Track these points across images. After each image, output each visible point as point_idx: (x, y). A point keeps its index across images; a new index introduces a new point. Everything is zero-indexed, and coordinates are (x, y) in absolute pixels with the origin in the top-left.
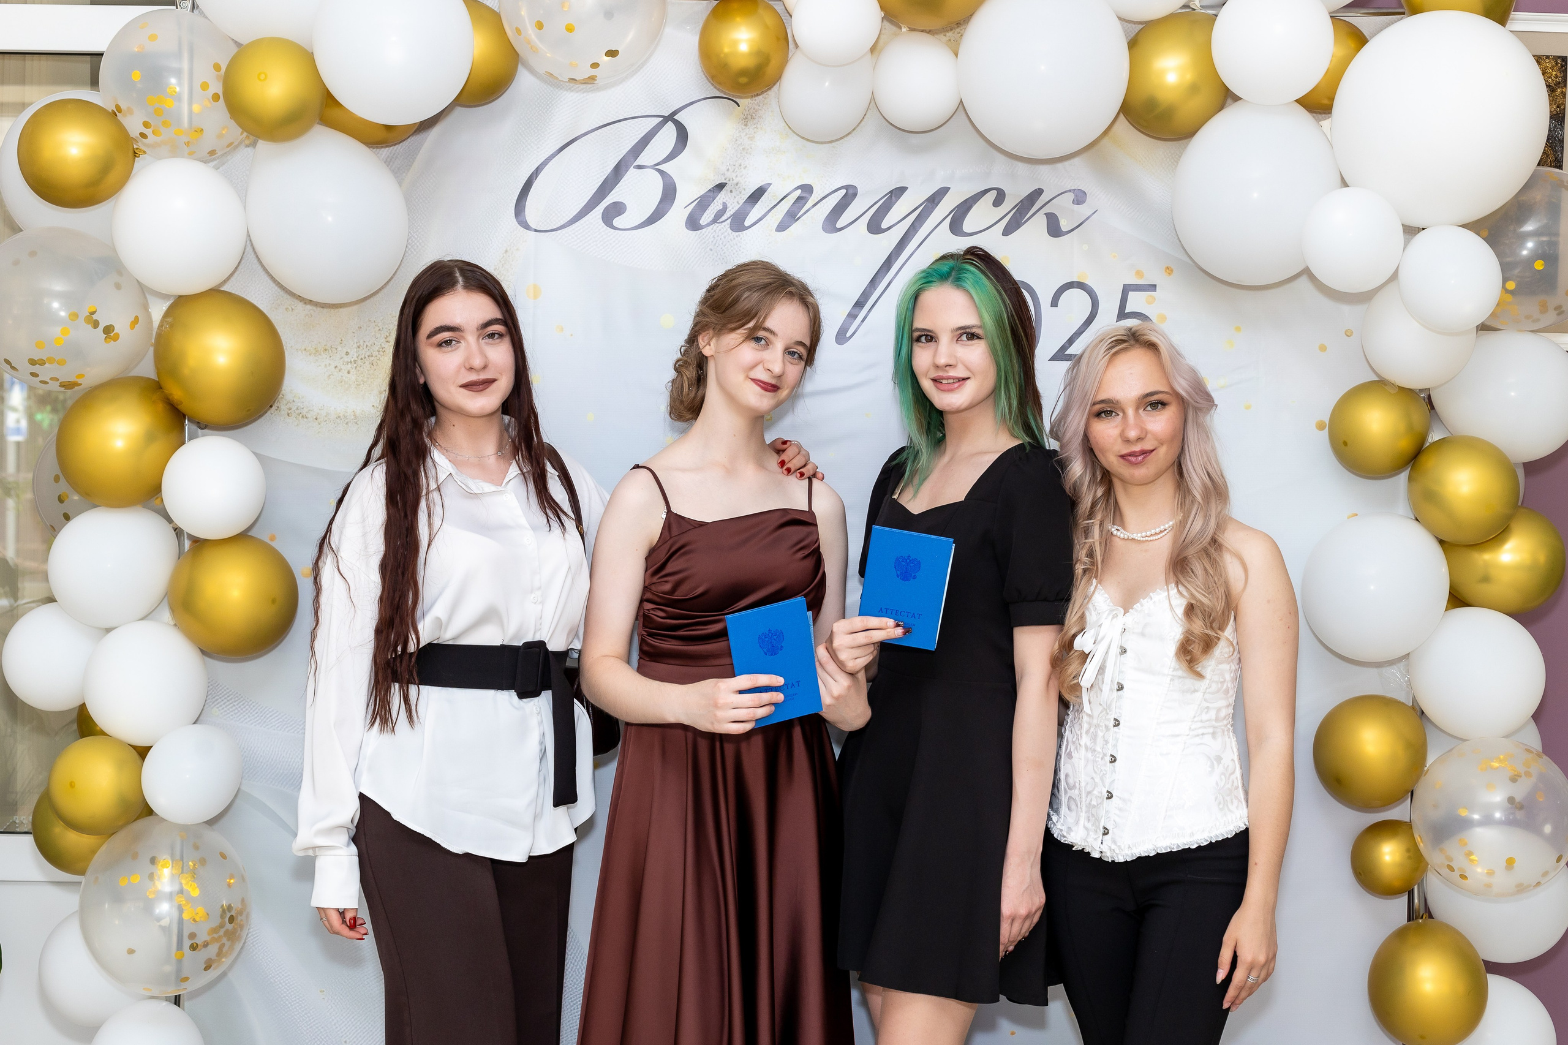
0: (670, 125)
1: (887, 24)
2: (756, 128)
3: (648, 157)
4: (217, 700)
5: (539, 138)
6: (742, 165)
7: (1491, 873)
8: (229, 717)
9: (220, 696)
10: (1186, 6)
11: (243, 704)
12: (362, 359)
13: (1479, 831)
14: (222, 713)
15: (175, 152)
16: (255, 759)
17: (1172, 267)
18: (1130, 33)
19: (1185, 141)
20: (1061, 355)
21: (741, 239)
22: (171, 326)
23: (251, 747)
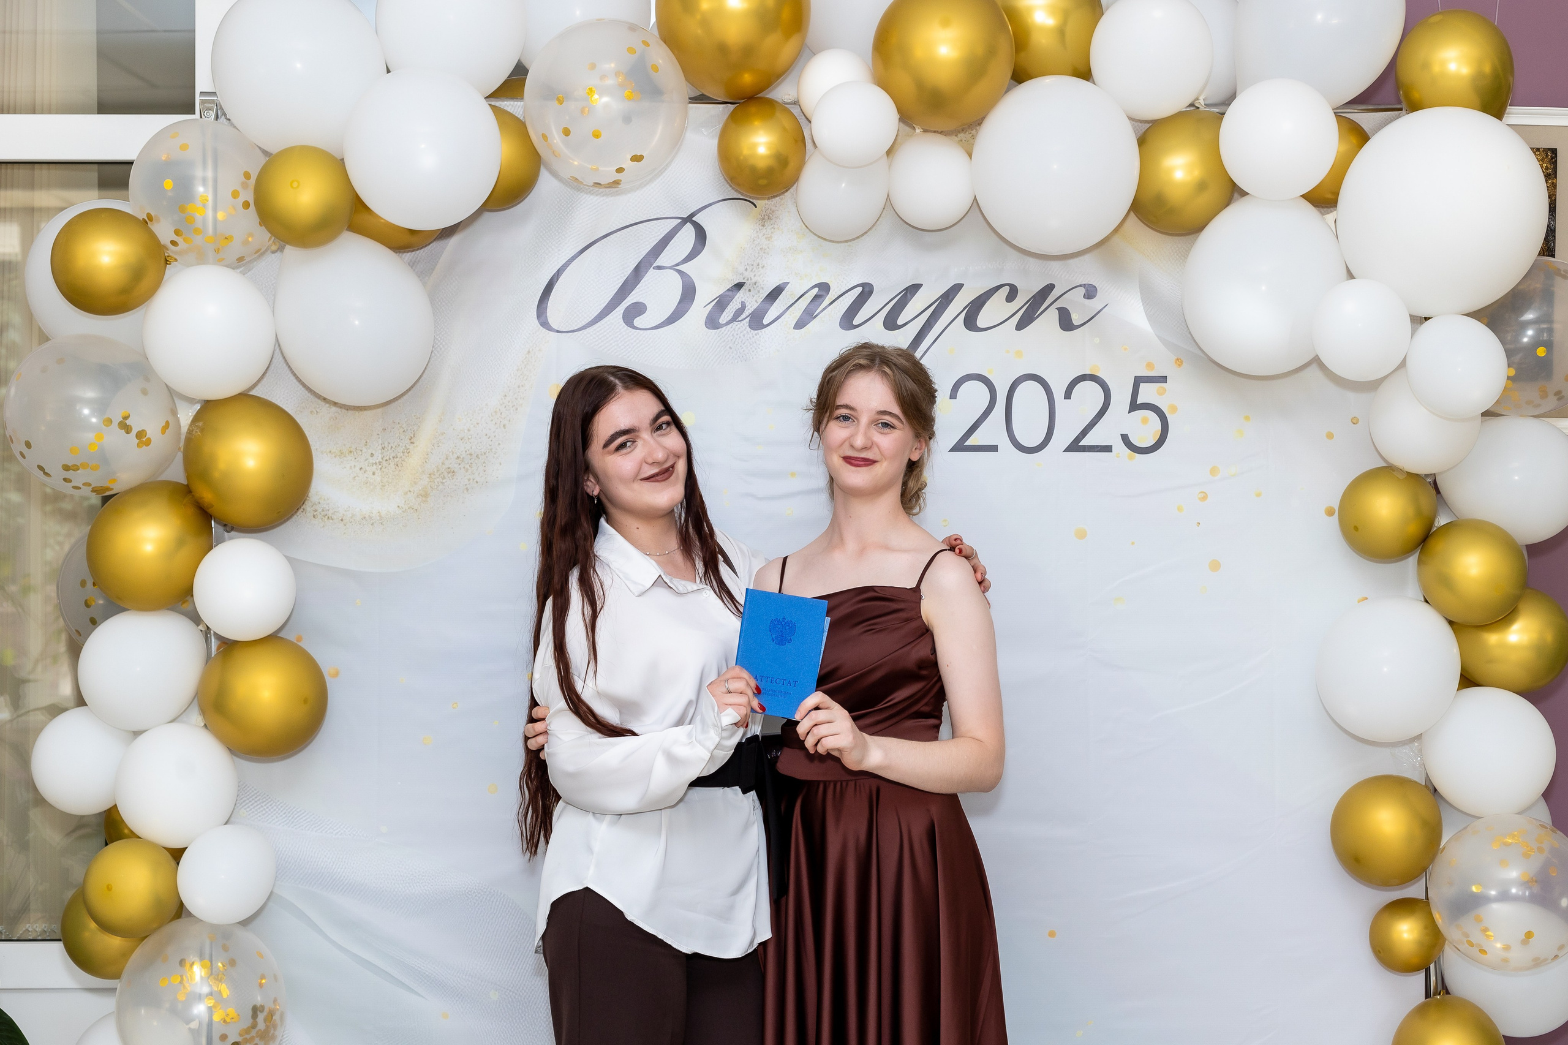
0: (689, 225)
1: (901, 123)
2: (774, 228)
3: (668, 257)
4: (244, 801)
5: (560, 241)
6: (760, 265)
7: (1507, 948)
8: (257, 818)
9: (248, 797)
10: (1192, 105)
11: (272, 804)
12: (386, 460)
13: (1495, 906)
14: (249, 814)
15: (201, 259)
16: (283, 859)
17: (1183, 358)
18: (1137, 132)
19: (1193, 236)
20: (1075, 446)
21: (760, 337)
22: (202, 430)
23: (279, 848)
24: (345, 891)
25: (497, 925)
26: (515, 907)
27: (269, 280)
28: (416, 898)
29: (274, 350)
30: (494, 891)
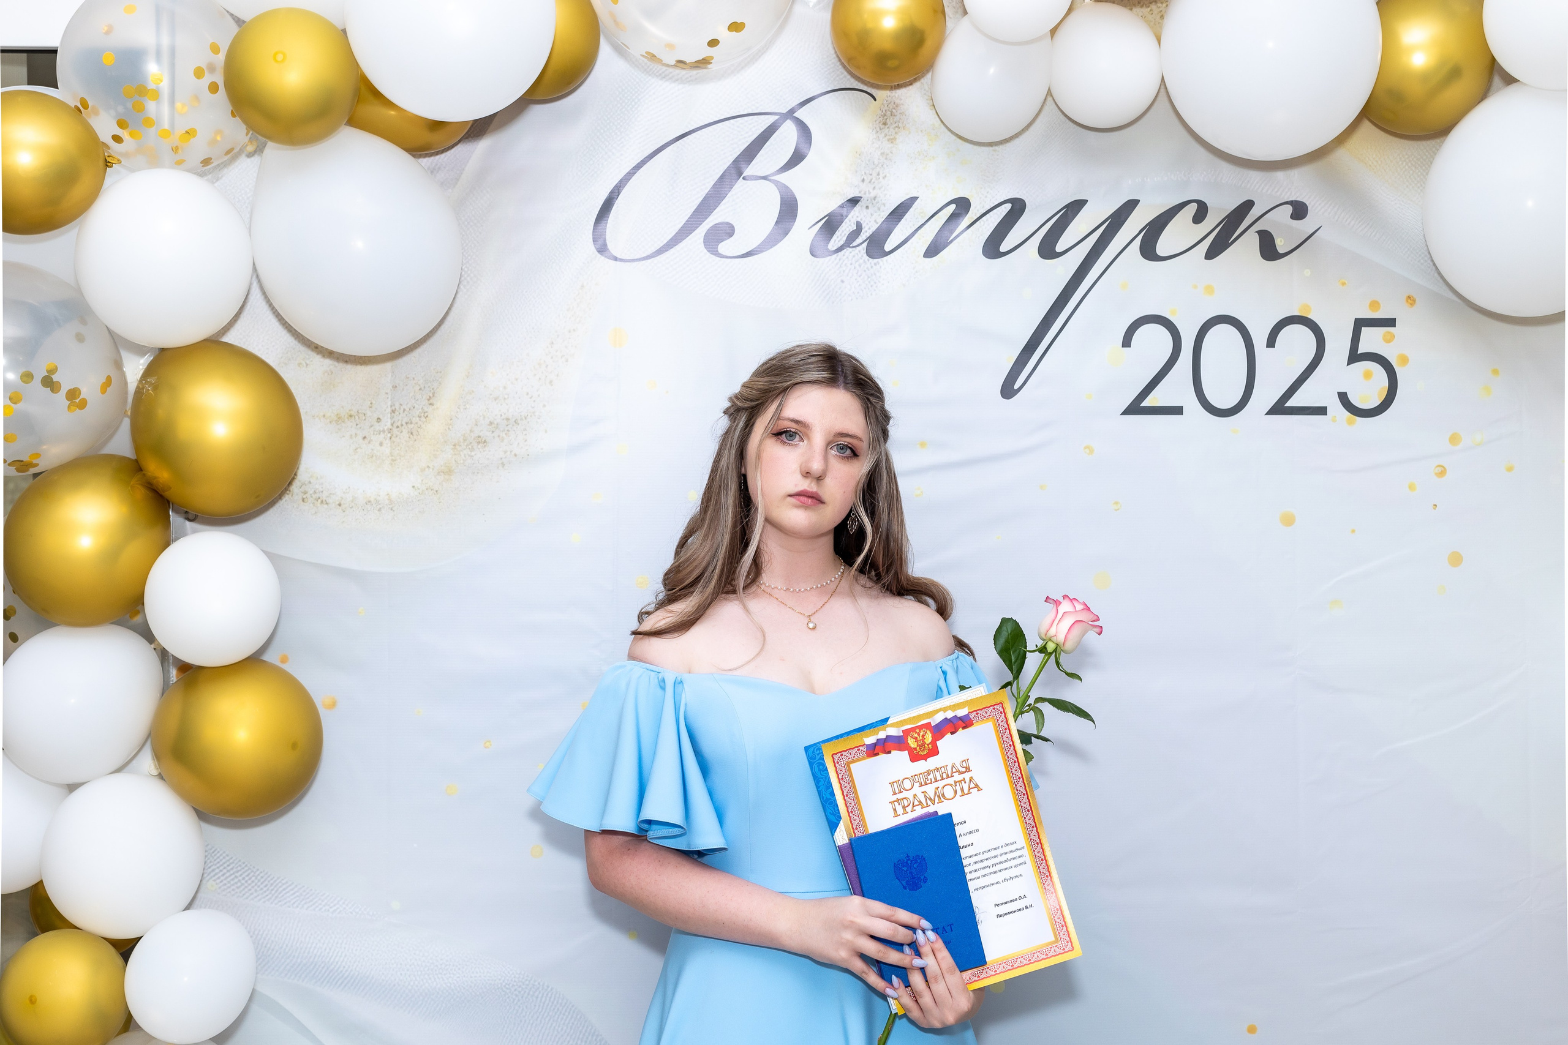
0: (789, 122)
2: (898, 127)
3: (762, 164)
4: (213, 870)
5: (622, 142)
6: (881, 173)
8: (230, 892)
9: (218, 865)
11: (249, 874)
12: (398, 427)
14: (220, 888)
15: (154, 161)
16: (264, 945)
17: (1415, 297)
19: (1438, 141)
20: (1279, 408)
21: (881, 267)
22: (156, 388)
23: (260, 931)
24: (345, 986)
25: (542, 1027)
26: (566, 1003)
27: (243, 192)
28: (438, 993)
29: (251, 284)
30: (539, 984)
